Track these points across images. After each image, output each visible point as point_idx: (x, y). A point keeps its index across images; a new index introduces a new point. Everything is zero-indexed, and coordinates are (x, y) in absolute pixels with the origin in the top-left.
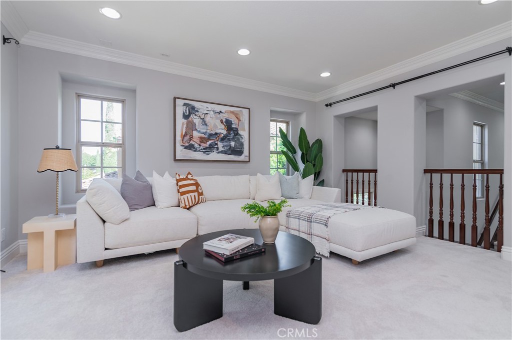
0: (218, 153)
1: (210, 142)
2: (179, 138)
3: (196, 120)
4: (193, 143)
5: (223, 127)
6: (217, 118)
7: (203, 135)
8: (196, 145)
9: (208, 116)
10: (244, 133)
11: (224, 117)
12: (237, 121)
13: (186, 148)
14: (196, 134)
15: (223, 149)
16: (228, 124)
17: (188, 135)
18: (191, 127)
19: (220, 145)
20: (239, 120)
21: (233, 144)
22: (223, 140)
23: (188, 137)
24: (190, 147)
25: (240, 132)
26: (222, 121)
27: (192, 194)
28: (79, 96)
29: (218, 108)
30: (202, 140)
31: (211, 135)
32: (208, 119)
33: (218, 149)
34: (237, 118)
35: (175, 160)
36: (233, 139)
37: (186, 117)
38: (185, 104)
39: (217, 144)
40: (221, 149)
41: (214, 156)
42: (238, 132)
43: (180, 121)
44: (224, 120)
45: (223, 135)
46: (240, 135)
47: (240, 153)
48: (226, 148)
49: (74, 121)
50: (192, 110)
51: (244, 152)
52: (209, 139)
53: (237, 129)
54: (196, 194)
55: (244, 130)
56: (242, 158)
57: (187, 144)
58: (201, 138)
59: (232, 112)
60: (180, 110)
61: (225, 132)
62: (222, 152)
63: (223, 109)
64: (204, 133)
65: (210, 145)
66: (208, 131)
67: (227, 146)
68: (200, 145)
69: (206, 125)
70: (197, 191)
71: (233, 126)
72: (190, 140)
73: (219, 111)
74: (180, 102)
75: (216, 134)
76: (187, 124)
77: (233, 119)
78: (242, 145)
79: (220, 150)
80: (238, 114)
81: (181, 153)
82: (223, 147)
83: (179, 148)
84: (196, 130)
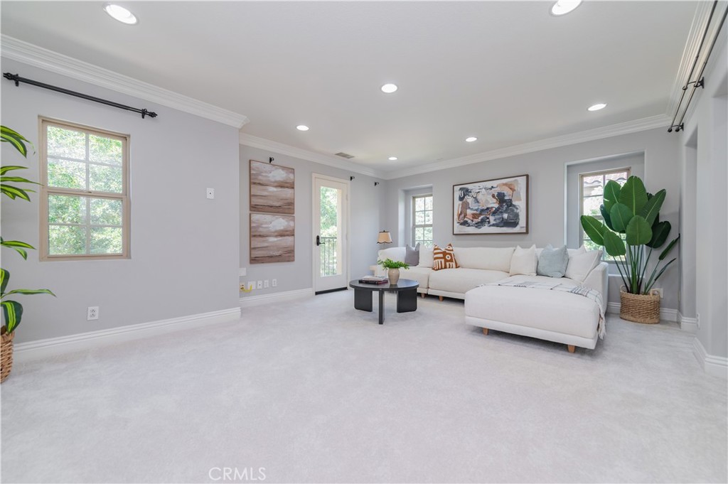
0: (490, 226)
1: (482, 217)
2: (456, 217)
3: (469, 199)
4: (467, 220)
5: (495, 200)
6: (488, 194)
7: (475, 212)
8: (469, 221)
9: (480, 194)
10: (520, 204)
11: (495, 192)
12: (510, 192)
13: (461, 224)
14: (469, 212)
15: (495, 222)
16: (501, 198)
17: (463, 213)
18: (465, 206)
19: (492, 219)
20: (513, 190)
21: (505, 216)
22: (494, 213)
23: (463, 215)
24: (465, 223)
25: (514, 203)
26: (493, 196)
27: (439, 260)
28: (414, 198)
29: (489, 184)
30: (475, 216)
31: (482, 210)
32: (480, 197)
33: (489, 222)
34: (511, 189)
35: (454, 234)
36: (506, 211)
37: (461, 199)
38: (461, 189)
39: (488, 218)
40: (492, 222)
41: (485, 229)
42: (511, 204)
43: (458, 203)
44: (496, 194)
45: (494, 209)
46: (514, 206)
47: (515, 224)
48: (498, 221)
49: (410, 213)
50: (466, 192)
51: (520, 223)
52: (480, 214)
53: (511, 200)
54: (443, 260)
55: (520, 200)
56: (516, 230)
57: (462, 221)
58: (473, 214)
59: (506, 184)
60: (458, 194)
61: (496, 206)
62: (493, 225)
63: (495, 183)
64: (476, 210)
65: (482, 219)
66: (480, 207)
67: (499, 219)
68: (472, 221)
69: (478, 202)
70: (444, 258)
71: (506, 198)
72: (465, 217)
73: (490, 187)
74: (457, 188)
75: (488, 209)
76: (462, 205)
77: (507, 191)
78: (517, 216)
79: (491, 224)
80: (511, 185)
81: (459, 229)
82: (495, 220)
83: (456, 225)
84: (469, 208)
